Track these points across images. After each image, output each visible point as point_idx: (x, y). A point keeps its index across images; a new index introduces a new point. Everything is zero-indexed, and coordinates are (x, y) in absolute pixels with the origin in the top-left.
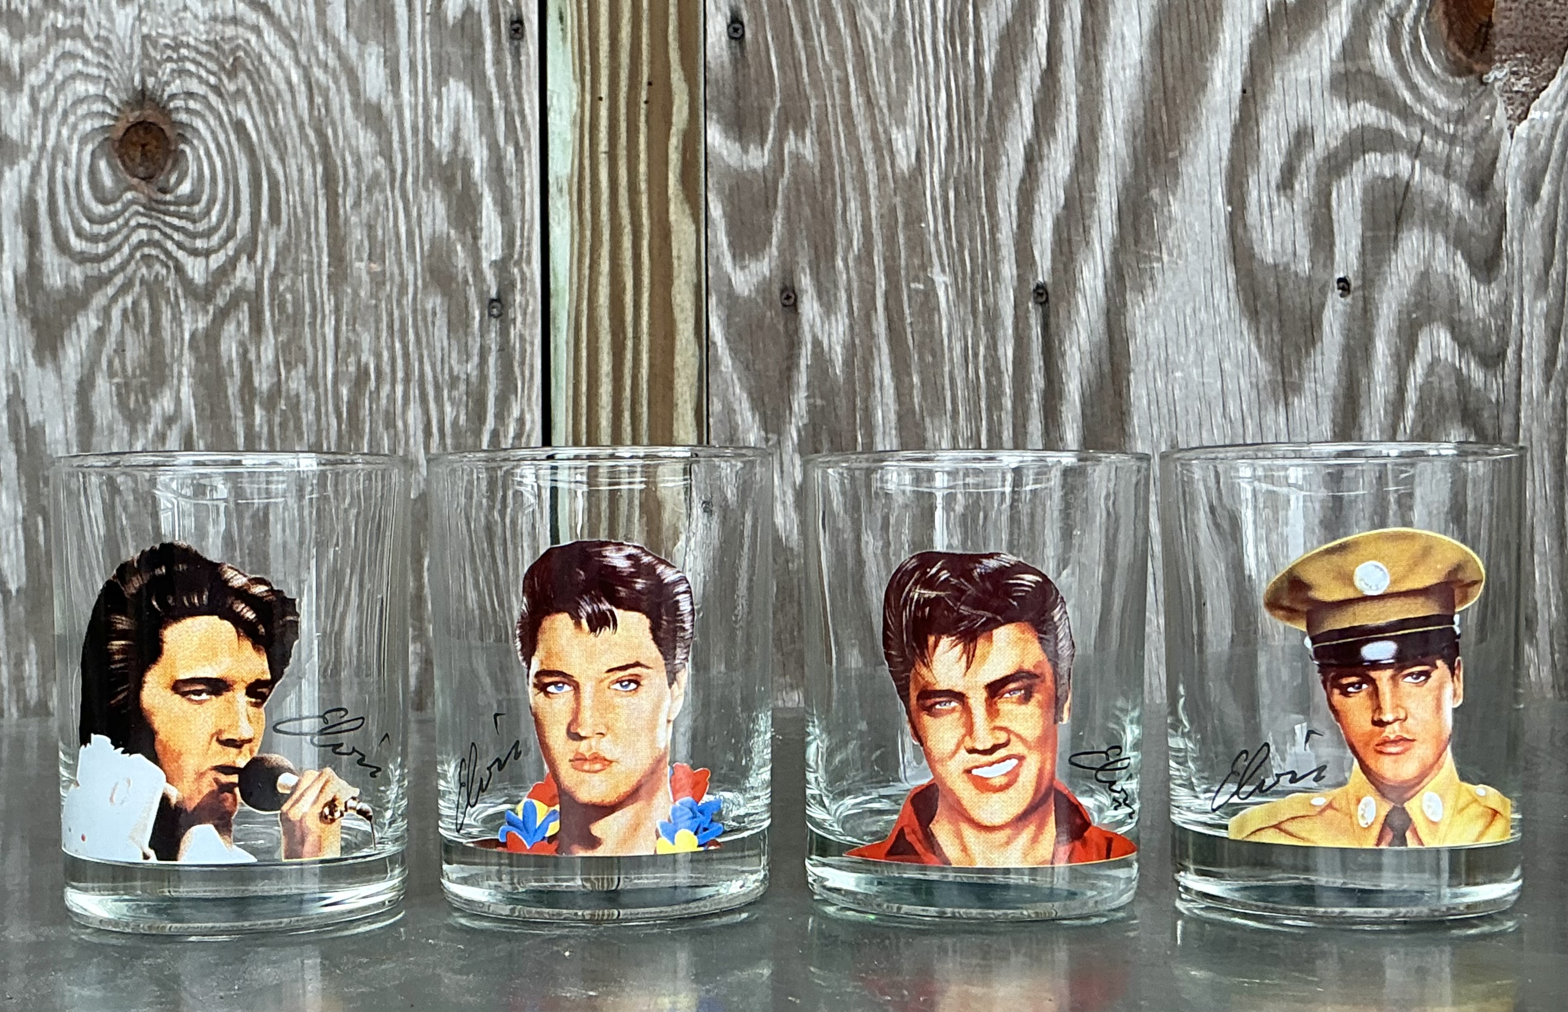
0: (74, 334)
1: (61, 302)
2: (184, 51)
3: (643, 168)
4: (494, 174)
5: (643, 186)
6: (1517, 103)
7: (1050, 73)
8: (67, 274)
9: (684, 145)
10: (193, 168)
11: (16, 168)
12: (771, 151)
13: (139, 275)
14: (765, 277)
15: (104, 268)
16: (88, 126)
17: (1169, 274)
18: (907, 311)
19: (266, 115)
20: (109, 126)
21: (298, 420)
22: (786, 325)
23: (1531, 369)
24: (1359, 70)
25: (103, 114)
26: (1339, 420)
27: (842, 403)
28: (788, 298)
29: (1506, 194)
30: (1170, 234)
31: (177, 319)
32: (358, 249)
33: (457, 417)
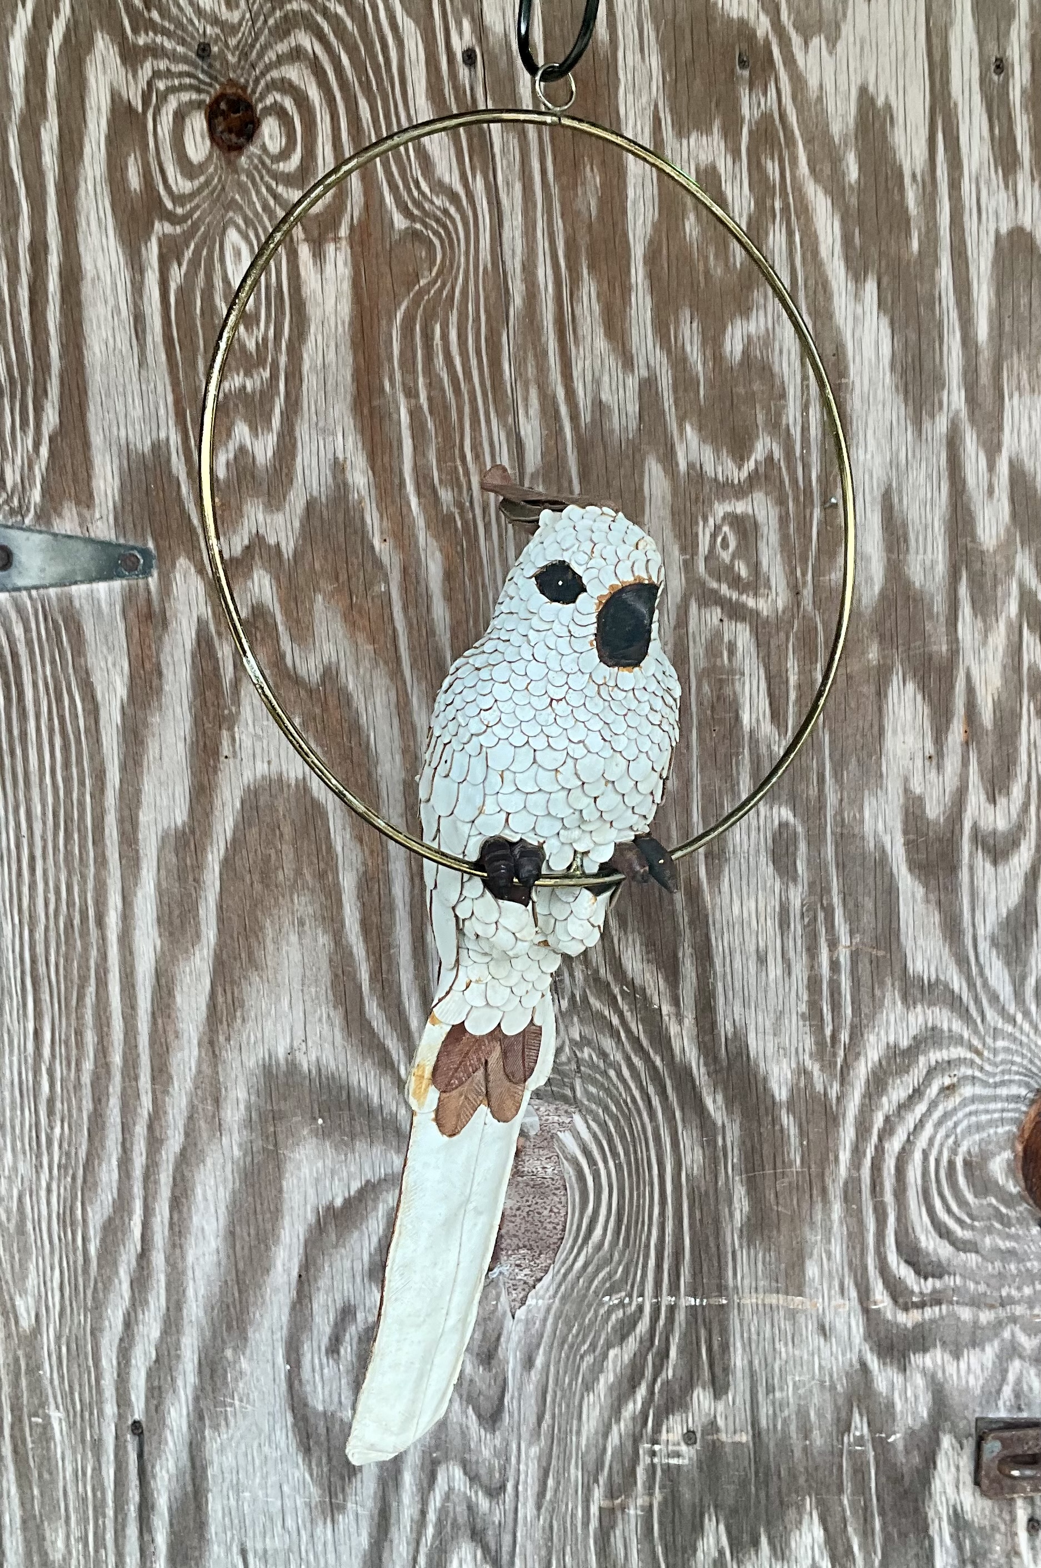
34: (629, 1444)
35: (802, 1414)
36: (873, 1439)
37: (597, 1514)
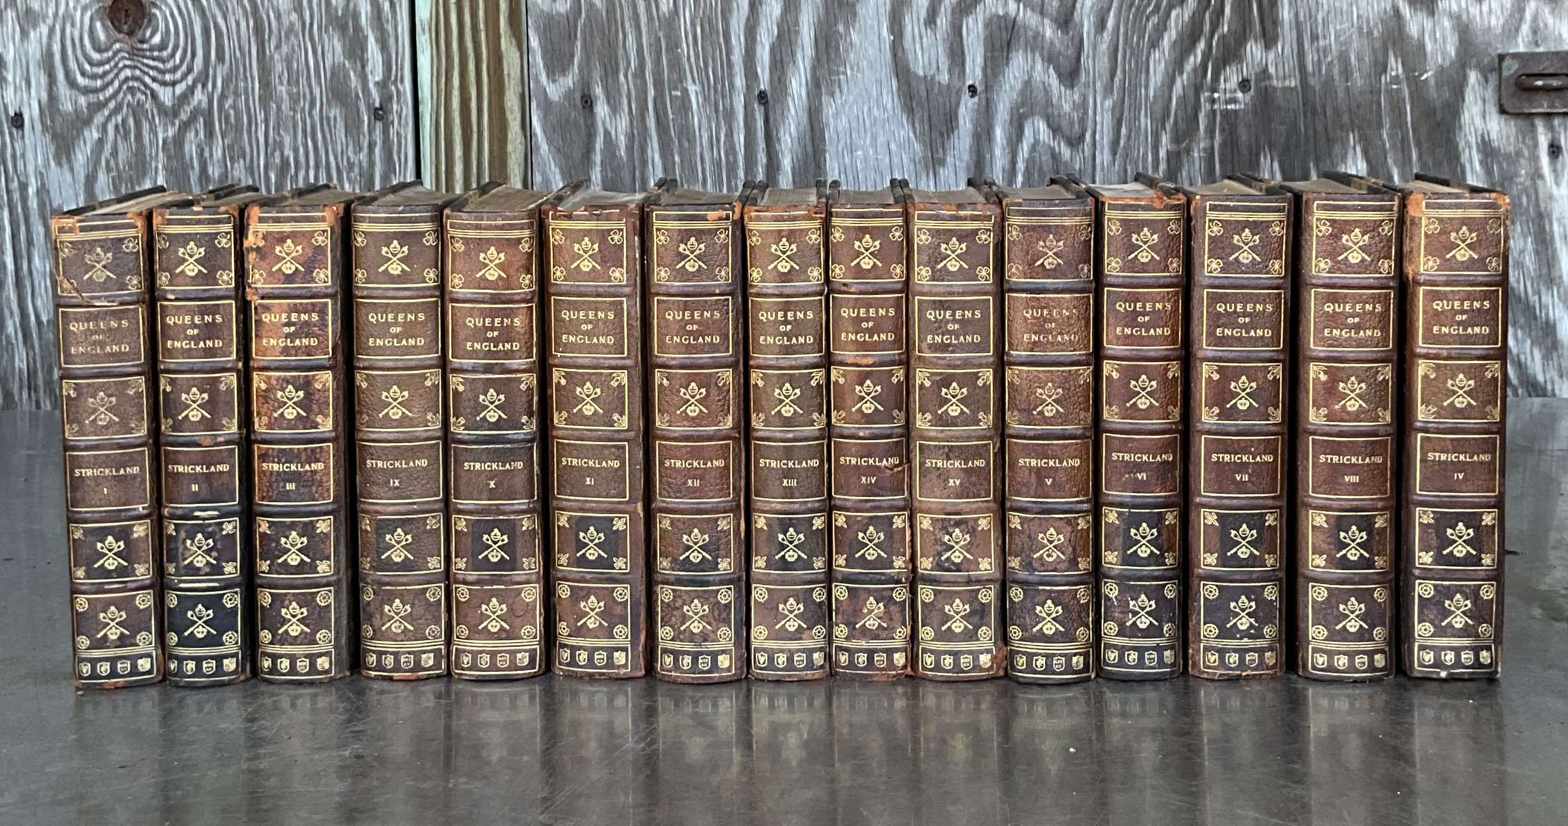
0: (82, 143)
1: (72, 121)
3: (481, 13)
4: (375, 22)
5: (482, 26)
8: (76, 102)
10: (162, 25)
11: (38, 30)
13: (126, 101)
14: (570, 89)
15: (101, 97)
17: (852, 83)
18: (669, 111)
22: (585, 121)
23: (1102, 148)
27: (626, 173)
28: (586, 102)
29: (1082, 25)
30: (852, 56)
31: (153, 131)
32: (280, 77)
34: (1191, 94)
35: (1343, 57)
36: (1408, 79)
37: (1165, 158)
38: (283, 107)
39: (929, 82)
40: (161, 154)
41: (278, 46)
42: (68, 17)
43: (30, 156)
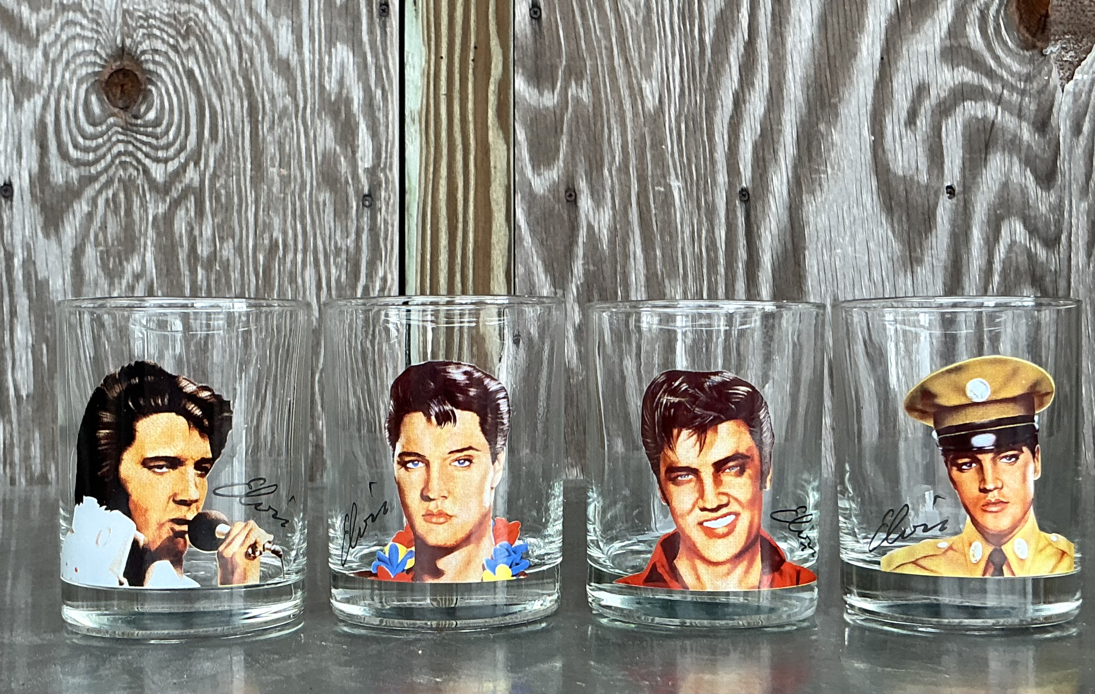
0: (71, 216)
1: (62, 193)
2: (151, 21)
3: (470, 105)
4: (367, 109)
5: (471, 118)
6: (1066, 68)
7: (750, 44)
8: (67, 174)
9: (499, 89)
10: (157, 102)
11: (32, 100)
12: (560, 94)
13: (118, 175)
14: (554, 182)
15: (93, 170)
16: (84, 71)
17: (832, 182)
18: (652, 206)
19: (209, 67)
20: (99, 72)
21: (228, 277)
22: (569, 215)
23: (1078, 249)
24: (960, 46)
25: (94, 64)
26: (949, 283)
27: (607, 268)
28: (571, 195)
29: (1059, 129)
30: (833, 155)
31: (144, 206)
32: (272, 159)
33: (340, 276)
38: (275, 190)
39: (908, 181)
40: (150, 232)
41: (271, 128)
42: (63, 89)
43: (17, 225)
